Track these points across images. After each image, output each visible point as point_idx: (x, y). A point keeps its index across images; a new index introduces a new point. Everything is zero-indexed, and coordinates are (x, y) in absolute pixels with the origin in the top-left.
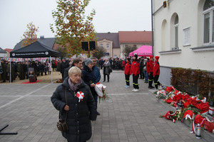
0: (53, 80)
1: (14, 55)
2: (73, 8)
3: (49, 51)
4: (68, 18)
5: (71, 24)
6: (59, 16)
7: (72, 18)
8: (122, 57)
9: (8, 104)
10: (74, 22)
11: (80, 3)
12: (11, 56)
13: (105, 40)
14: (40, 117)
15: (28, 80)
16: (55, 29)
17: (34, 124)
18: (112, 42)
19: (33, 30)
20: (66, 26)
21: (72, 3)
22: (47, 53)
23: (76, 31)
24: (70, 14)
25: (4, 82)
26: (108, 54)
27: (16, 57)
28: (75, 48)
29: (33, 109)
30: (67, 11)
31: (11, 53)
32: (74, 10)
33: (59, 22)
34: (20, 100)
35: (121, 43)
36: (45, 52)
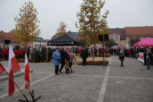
0: (76, 63)
1: (50, 43)
2: (92, 10)
3: (74, 42)
4: (88, 17)
5: (90, 22)
6: (81, 16)
7: (91, 17)
8: (128, 47)
9: (44, 79)
10: (92, 20)
11: (97, 6)
12: (48, 45)
13: (114, 34)
14: (64, 92)
16: (79, 26)
17: (60, 99)
18: (120, 35)
19: (63, 27)
20: (87, 23)
21: (91, 6)
22: (72, 43)
23: (94, 26)
24: (90, 14)
25: (43, 62)
26: (117, 44)
27: (51, 45)
28: (93, 39)
29: (60, 85)
30: (87, 12)
31: (48, 42)
32: (93, 11)
33: (82, 20)
34: (51, 77)
35: (127, 36)
36: (71, 42)
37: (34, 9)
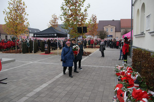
1: (35, 35)
4: (71, 11)
12: (34, 37)
13: (109, 26)
14: (28, 76)
15: (44, 53)
18: (115, 27)
19: (55, 19)
27: (37, 37)
34: (28, 65)
35: (122, 28)
36: (54, 34)
37: (22, 2)
